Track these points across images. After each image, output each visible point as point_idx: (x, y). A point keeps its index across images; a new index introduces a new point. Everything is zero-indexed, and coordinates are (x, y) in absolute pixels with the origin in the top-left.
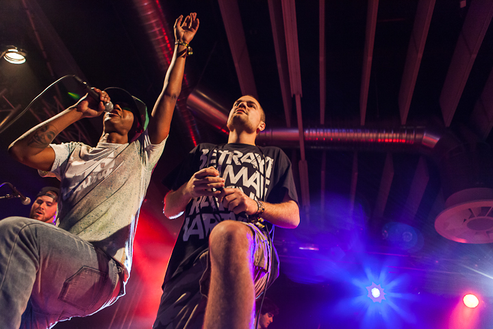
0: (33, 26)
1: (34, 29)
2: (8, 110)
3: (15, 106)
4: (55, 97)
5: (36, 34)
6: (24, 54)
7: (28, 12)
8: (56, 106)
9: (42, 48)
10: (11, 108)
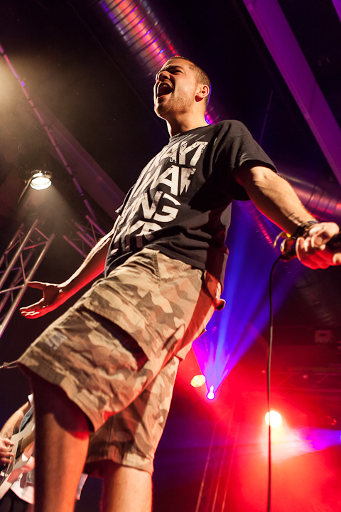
0: (53, 142)
1: (55, 144)
2: (42, 243)
3: (48, 237)
4: (87, 217)
5: (57, 149)
6: (49, 177)
7: (46, 128)
8: (90, 227)
9: (66, 164)
10: (45, 240)
